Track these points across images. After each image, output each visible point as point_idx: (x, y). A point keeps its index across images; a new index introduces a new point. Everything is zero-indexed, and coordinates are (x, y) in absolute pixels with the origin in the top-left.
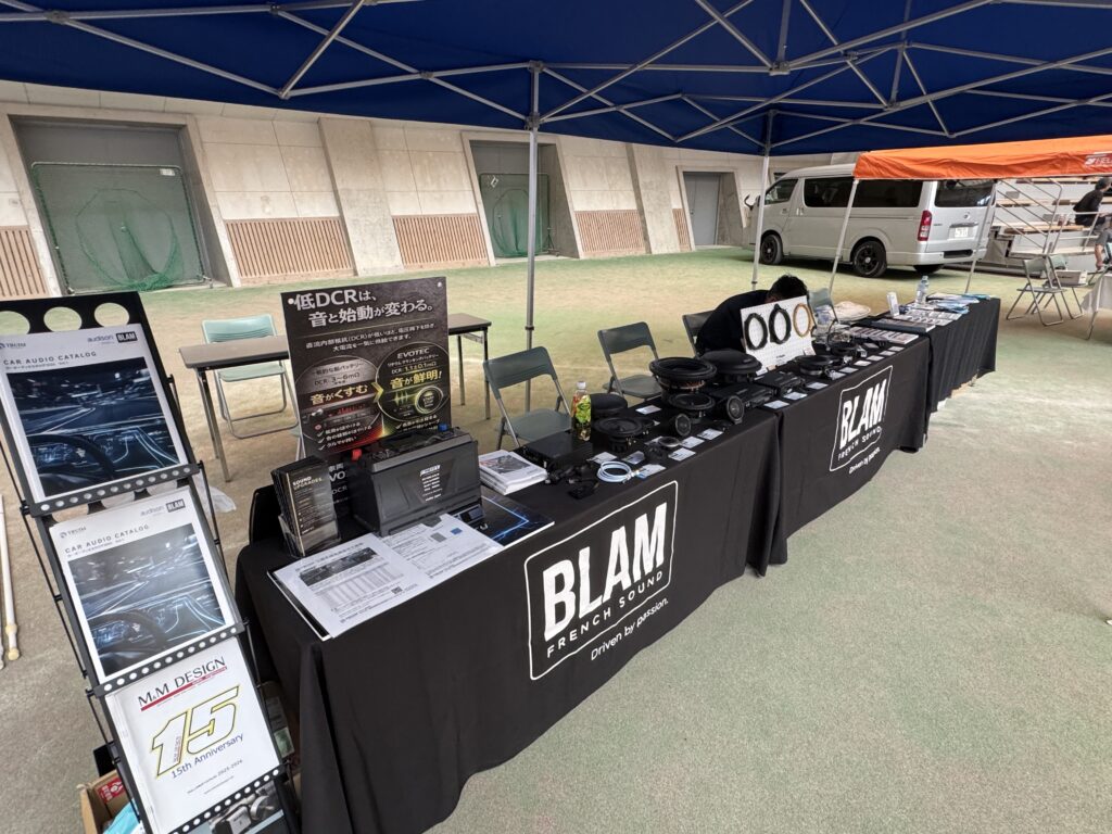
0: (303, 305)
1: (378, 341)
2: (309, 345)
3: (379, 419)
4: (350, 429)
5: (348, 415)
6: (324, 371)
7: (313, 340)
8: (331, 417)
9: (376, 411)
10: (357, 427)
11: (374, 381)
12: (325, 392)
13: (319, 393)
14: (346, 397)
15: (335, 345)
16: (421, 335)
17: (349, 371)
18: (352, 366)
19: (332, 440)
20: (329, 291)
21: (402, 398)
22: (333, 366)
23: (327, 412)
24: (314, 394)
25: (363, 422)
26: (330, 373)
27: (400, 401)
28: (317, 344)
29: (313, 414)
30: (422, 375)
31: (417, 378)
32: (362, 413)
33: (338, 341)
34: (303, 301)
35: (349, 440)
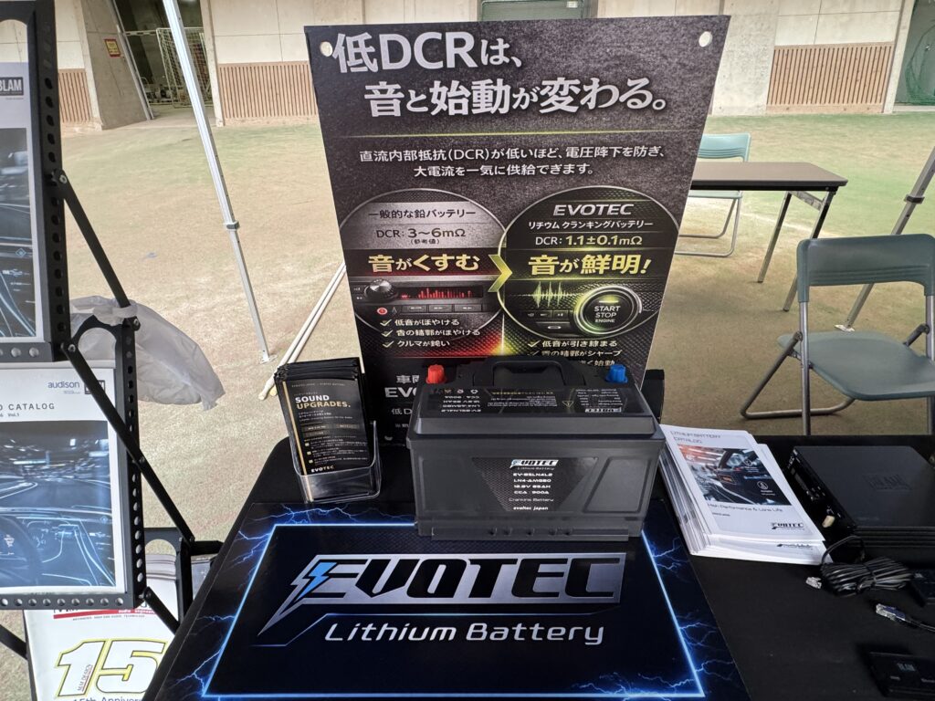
0: (352, 61)
1: (514, 169)
2: (366, 156)
3: (496, 322)
4: (438, 327)
5: (438, 304)
6: (395, 213)
7: (374, 146)
8: (405, 301)
9: (493, 306)
10: (451, 327)
11: (494, 251)
12: (397, 254)
13: (385, 252)
14: (434, 270)
15: (418, 163)
16: (621, 172)
17: (445, 223)
18: (451, 212)
19: (406, 338)
20: (411, 31)
21: (550, 295)
22: (412, 206)
23: (399, 290)
24: (376, 252)
25: (464, 323)
26: (405, 220)
27: (544, 301)
28: (382, 156)
29: (374, 288)
30: (604, 261)
31: (589, 263)
32: (463, 304)
33: (424, 155)
34: (352, 51)
35: (437, 343)
